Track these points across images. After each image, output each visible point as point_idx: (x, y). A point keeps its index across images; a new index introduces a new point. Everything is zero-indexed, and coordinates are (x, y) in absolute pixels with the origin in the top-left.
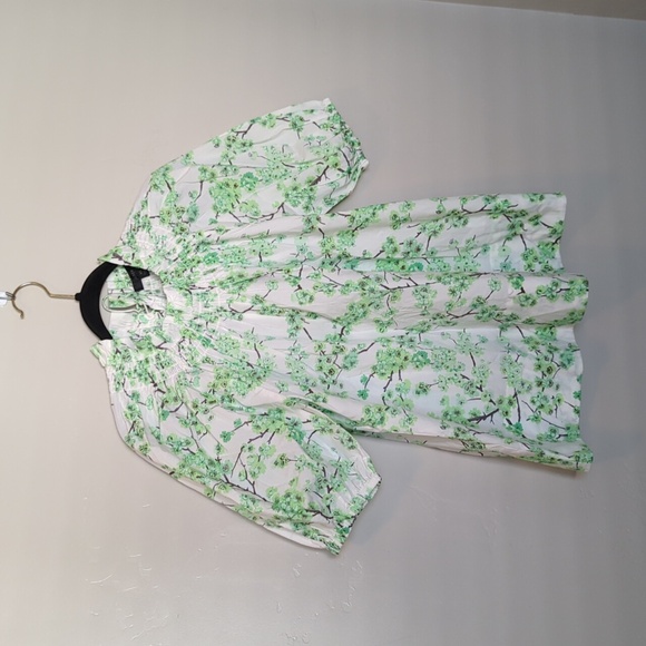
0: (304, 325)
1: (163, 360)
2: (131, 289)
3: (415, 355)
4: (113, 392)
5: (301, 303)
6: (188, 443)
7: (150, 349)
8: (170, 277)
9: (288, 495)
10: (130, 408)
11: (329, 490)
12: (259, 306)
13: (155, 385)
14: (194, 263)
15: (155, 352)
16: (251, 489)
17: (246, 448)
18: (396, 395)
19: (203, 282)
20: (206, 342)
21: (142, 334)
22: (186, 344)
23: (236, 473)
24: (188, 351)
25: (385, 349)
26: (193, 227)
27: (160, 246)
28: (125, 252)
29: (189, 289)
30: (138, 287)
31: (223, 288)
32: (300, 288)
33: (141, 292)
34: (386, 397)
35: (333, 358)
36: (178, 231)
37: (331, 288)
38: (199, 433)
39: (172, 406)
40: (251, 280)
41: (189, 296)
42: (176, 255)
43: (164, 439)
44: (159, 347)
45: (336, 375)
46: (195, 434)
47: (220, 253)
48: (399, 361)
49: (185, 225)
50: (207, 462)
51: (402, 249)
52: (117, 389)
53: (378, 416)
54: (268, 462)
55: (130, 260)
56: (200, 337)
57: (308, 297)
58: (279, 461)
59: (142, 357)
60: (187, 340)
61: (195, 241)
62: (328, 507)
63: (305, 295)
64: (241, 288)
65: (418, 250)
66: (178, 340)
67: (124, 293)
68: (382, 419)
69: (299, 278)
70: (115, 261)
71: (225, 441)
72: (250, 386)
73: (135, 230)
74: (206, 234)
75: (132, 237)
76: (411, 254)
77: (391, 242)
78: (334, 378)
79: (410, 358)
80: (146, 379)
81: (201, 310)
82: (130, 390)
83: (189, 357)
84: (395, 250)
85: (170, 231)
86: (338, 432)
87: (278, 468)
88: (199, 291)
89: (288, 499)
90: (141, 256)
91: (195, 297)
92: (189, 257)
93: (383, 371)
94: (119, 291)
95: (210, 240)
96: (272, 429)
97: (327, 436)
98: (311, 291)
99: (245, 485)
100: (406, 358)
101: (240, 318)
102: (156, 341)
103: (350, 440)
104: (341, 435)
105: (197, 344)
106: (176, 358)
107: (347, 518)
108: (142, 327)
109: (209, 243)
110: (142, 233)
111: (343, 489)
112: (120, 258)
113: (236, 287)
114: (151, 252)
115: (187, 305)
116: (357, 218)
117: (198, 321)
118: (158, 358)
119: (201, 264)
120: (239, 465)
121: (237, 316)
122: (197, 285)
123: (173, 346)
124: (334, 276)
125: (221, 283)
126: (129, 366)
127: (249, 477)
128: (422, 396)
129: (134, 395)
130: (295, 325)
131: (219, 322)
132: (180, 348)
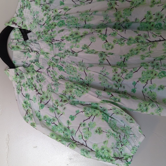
0: (107, 58)
1: (40, 77)
2: (22, 39)
3: (160, 73)
4: (16, 94)
5: (107, 49)
6: (54, 120)
7: (33, 72)
8: (41, 35)
9: (103, 149)
10: (25, 103)
11: (122, 145)
12: (86, 50)
13: (37, 91)
14: (53, 26)
15: (36, 74)
16: (85, 144)
17: (82, 125)
18: (148, 90)
19: (58, 37)
20: (61, 68)
21: (29, 63)
22: (51, 70)
23: (77, 135)
24: (52, 73)
25: (146, 70)
26: (52, 6)
27: (35, 17)
28: (18, 20)
29: (51, 41)
30: (26, 38)
31: (68, 40)
32: (107, 41)
33: (28, 41)
34: (144, 91)
35: (121, 74)
36: (44, 8)
37: (122, 42)
38: (59, 114)
39: (45, 101)
40: (82, 36)
41: (51, 45)
42: (44, 22)
43: (42, 118)
44: (38, 71)
45: (121, 81)
46: (57, 114)
47: (65, 20)
48: (152, 76)
49: (48, 6)
50: (63, 130)
51: (154, 17)
52: (18, 93)
53: (145, 108)
54: (93, 131)
55: (21, 25)
56: (58, 65)
57: (111, 47)
58: (98, 130)
59: (29, 76)
60: (51, 67)
61: (53, 14)
62: (121, 152)
63: (109, 45)
64: (77, 41)
65: (162, 17)
66: (47, 67)
67: (19, 42)
68: (147, 109)
69: (105, 35)
70: (13, 26)
71: (72, 120)
72: (83, 93)
73: (23, 8)
74: (59, 11)
75: (21, 12)
76: (158, 20)
77: (149, 13)
78: (120, 83)
79: (157, 75)
80: (32, 88)
81: (57, 52)
82: (25, 93)
83: (52, 76)
84: (151, 18)
85: (40, 9)
86: (125, 115)
87: (97, 134)
88: (56, 42)
89: (103, 151)
90: (26, 23)
91: (54, 46)
92: (50, 23)
93: (144, 80)
94: (16, 41)
95: (61, 14)
96: (94, 114)
97: (119, 115)
98: (112, 43)
99: (82, 141)
100: (155, 75)
101: (76, 56)
102: (36, 68)
103: (131, 119)
104: (127, 117)
105: (56, 69)
106: (46, 77)
107: (130, 157)
108: (29, 59)
109: (60, 16)
110: (26, 10)
111: (128, 144)
112: (16, 24)
113: (75, 40)
114: (32, 21)
115: (51, 50)
116: (135, 3)
117: (56, 58)
118: (37, 77)
119: (56, 27)
120: (78, 132)
121: (75, 54)
122: (55, 39)
123: (44, 70)
124: (123, 34)
125: (67, 38)
126: (24, 81)
127: (84, 138)
128: (161, 91)
129: (27, 95)
130: (102, 58)
131: (66, 58)
132: (48, 71)
